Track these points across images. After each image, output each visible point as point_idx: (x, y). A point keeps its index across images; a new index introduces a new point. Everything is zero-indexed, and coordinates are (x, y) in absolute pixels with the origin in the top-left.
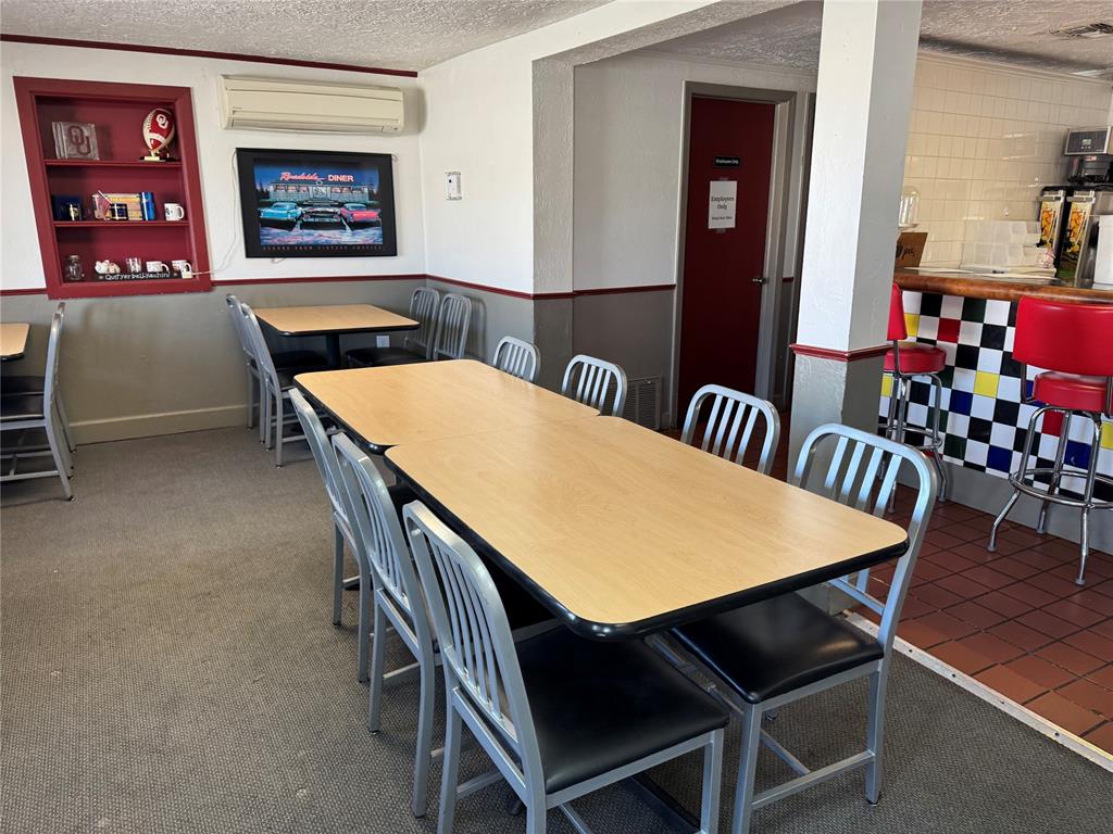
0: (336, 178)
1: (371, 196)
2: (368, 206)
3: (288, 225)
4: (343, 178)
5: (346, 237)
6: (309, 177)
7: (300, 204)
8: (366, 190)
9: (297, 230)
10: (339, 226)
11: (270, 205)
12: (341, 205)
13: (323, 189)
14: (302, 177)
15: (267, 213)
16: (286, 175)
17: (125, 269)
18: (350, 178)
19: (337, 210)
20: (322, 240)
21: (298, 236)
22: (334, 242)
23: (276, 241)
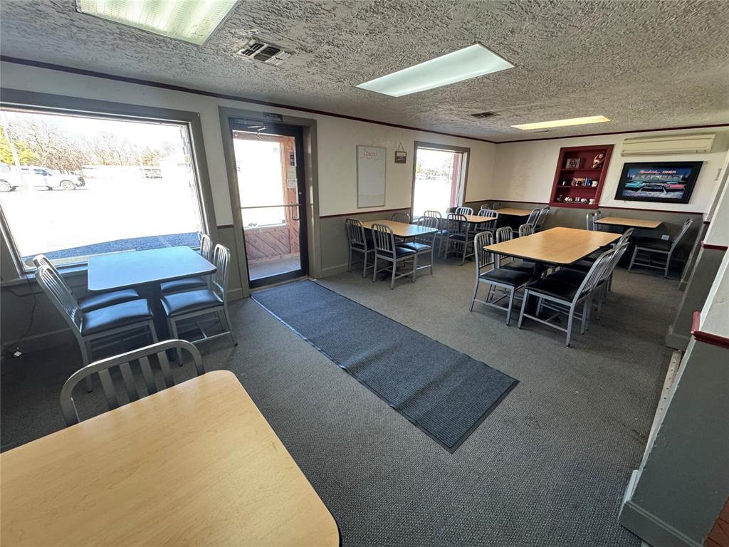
0: (667, 172)
1: (683, 179)
2: (680, 183)
3: (636, 189)
4: (670, 172)
5: (663, 195)
6: (653, 172)
7: (644, 182)
8: (681, 177)
9: (639, 191)
10: (662, 191)
11: (631, 182)
12: (665, 182)
13: (658, 177)
14: (650, 172)
15: (629, 185)
16: (642, 172)
17: (574, 200)
18: (675, 172)
19: (662, 184)
20: (650, 196)
21: (639, 193)
22: (655, 196)
23: (628, 195)
